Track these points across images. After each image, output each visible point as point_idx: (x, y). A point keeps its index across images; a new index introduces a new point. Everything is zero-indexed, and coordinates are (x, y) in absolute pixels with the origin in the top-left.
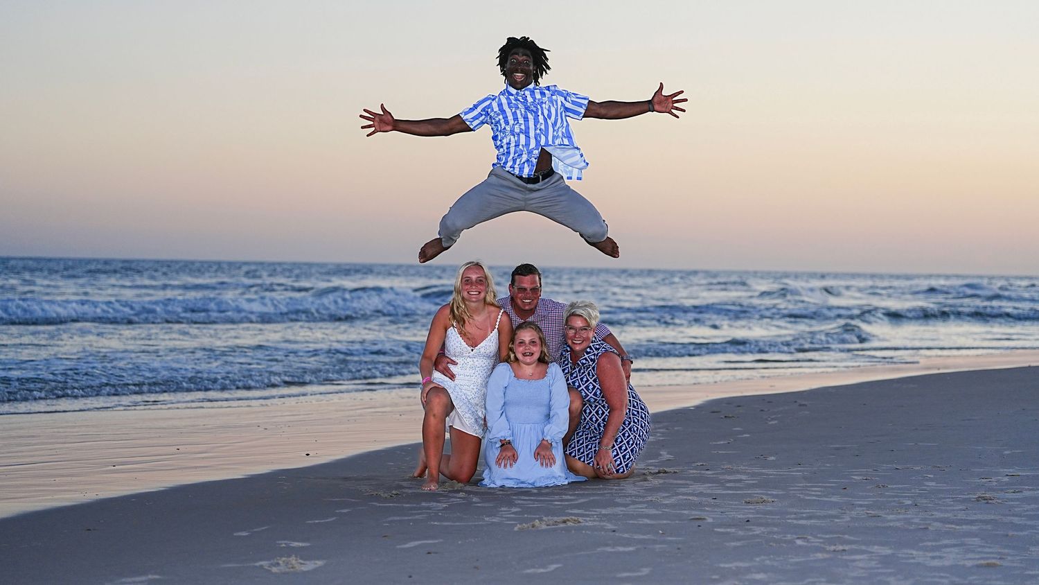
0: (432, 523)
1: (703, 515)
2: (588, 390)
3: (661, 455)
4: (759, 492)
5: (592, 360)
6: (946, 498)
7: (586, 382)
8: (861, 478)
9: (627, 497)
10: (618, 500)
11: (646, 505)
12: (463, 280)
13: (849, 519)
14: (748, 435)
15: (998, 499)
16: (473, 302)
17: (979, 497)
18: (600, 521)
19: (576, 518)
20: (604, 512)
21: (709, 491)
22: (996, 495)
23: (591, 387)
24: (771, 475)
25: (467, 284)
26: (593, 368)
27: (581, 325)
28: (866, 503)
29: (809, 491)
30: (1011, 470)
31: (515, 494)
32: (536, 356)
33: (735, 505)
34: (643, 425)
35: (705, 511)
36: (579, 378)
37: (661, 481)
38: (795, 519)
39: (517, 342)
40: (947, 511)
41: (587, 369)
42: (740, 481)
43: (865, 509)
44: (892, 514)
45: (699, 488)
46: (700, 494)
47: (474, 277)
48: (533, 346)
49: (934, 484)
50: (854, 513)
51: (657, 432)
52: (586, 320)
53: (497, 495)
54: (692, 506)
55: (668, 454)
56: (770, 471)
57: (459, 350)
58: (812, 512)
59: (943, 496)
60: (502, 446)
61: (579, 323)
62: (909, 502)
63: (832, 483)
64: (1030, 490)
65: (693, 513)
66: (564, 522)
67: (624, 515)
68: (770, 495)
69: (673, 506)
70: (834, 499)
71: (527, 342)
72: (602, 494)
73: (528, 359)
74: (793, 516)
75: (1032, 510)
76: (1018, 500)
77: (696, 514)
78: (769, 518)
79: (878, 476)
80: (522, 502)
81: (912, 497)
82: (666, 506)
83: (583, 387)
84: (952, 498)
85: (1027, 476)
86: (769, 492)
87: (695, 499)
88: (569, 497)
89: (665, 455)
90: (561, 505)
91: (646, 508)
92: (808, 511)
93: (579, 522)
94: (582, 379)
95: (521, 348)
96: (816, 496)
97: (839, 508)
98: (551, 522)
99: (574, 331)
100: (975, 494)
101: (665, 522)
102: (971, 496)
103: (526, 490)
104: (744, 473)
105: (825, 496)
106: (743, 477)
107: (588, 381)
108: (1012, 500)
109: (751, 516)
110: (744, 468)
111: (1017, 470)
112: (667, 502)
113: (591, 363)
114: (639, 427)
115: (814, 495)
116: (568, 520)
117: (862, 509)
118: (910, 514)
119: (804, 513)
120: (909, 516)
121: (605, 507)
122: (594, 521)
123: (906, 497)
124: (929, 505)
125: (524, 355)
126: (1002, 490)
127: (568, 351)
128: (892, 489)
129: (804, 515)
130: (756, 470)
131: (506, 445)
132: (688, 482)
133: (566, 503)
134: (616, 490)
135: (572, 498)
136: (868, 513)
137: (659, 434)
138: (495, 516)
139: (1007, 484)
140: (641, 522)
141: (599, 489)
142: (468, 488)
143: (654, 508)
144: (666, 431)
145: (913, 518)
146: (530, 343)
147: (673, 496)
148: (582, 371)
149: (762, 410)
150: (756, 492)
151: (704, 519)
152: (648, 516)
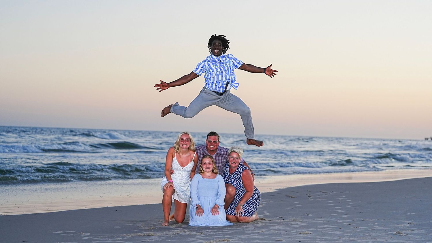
0: (168, 240)
1: (281, 239)
2: (237, 184)
3: (264, 213)
4: (304, 229)
5: (240, 172)
6: (382, 233)
7: (237, 181)
8: (348, 224)
9: (250, 230)
10: (246, 232)
11: (257, 234)
12: (180, 140)
13: (342, 241)
14: (301, 205)
15: (404, 234)
16: (184, 149)
17: (396, 233)
18: (238, 241)
19: (228, 239)
20: (240, 237)
21: (284, 229)
22: (403, 232)
23: (239, 183)
24: (310, 222)
25: (182, 141)
26: (240, 176)
27: (236, 156)
28: (349, 234)
29: (326, 229)
30: (410, 222)
31: (203, 229)
32: (211, 169)
33: (295, 235)
34: (257, 200)
35: (282, 237)
36: (233, 179)
37: (264, 224)
38: (320, 241)
39: (203, 164)
40: (383, 238)
41: (237, 176)
42: (297, 224)
43: (349, 237)
44: (360, 239)
45: (280, 227)
46: (280, 230)
47: (185, 138)
48: (210, 165)
49: (378, 227)
50: (344, 239)
51: (263, 203)
52: (238, 154)
53: (195, 229)
54: (276, 235)
55: (267, 213)
56: (310, 221)
57: (177, 168)
58: (327, 238)
59: (381, 232)
60: (197, 208)
61: (235, 155)
62: (368, 234)
63: (336, 226)
64: (418, 230)
65: (277, 237)
66: (223, 241)
67: (248, 238)
68: (310, 230)
69: (269, 234)
70: (336, 233)
71: (207, 163)
72: (239, 229)
73: (208, 170)
74: (319, 240)
75: (418, 238)
76: (412, 234)
77: (278, 238)
78: (309, 241)
79: (355, 223)
80: (206, 232)
81: (369, 232)
82: (266, 235)
83: (235, 183)
84: (385, 233)
85: (417, 224)
86: (309, 229)
87: (278, 232)
88: (225, 230)
89: (266, 213)
90: (222, 234)
91: (257, 235)
92: (325, 237)
93: (229, 241)
94: (235, 180)
95: (205, 166)
96: (329, 231)
97: (338, 237)
98: (218, 241)
99: (232, 158)
100: (395, 232)
101: (265, 241)
102: (393, 232)
103: (208, 227)
104: (299, 221)
105: (332, 231)
106: (298, 223)
107: (237, 180)
108: (410, 234)
109: (301, 239)
110: (299, 219)
111: (412, 221)
112: (266, 233)
113: (239, 173)
114: (256, 201)
115: (327, 231)
116: (225, 240)
117: (348, 237)
118: (368, 239)
119: (324, 238)
120: (367, 240)
121: (240, 235)
122: (236, 240)
123: (366, 232)
124: (376, 236)
125: (206, 168)
126: (406, 230)
127: (228, 168)
128: (360, 229)
129: (324, 239)
130: (304, 220)
131: (199, 207)
132: (275, 225)
133: (224, 233)
134: (245, 227)
135: (227, 230)
136: (350, 239)
137: (263, 204)
138: (194, 238)
139: (408, 227)
140: (255, 241)
141: (238, 227)
142: (183, 226)
143: (261, 235)
144: (267, 203)
145: (369, 241)
146: (208, 164)
147: (269, 230)
148: (235, 176)
149: (307, 195)
150: (303, 229)
151: (282, 240)
152: (258, 239)
